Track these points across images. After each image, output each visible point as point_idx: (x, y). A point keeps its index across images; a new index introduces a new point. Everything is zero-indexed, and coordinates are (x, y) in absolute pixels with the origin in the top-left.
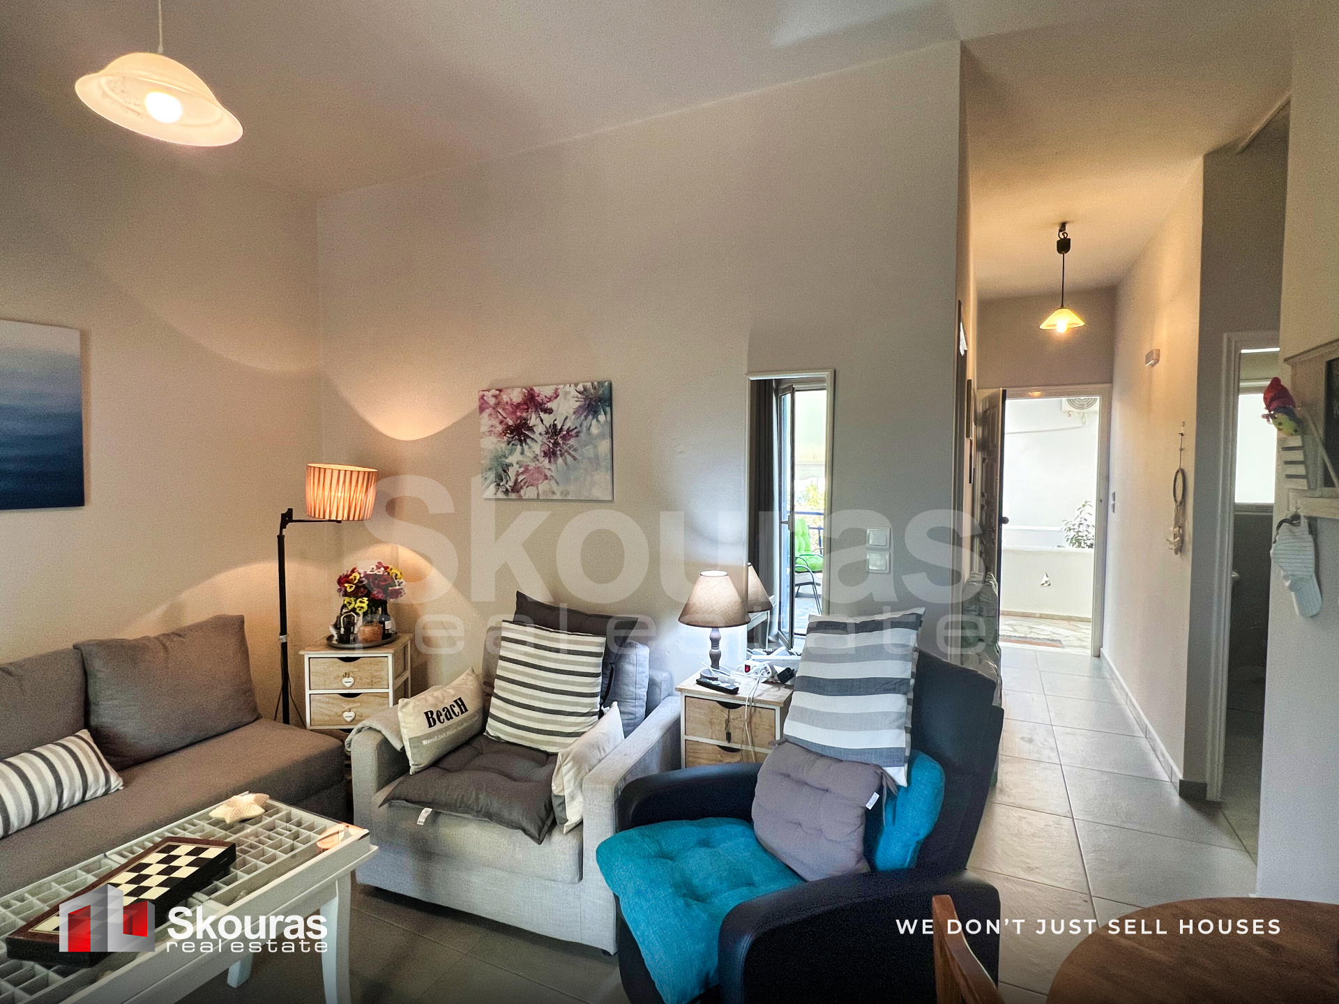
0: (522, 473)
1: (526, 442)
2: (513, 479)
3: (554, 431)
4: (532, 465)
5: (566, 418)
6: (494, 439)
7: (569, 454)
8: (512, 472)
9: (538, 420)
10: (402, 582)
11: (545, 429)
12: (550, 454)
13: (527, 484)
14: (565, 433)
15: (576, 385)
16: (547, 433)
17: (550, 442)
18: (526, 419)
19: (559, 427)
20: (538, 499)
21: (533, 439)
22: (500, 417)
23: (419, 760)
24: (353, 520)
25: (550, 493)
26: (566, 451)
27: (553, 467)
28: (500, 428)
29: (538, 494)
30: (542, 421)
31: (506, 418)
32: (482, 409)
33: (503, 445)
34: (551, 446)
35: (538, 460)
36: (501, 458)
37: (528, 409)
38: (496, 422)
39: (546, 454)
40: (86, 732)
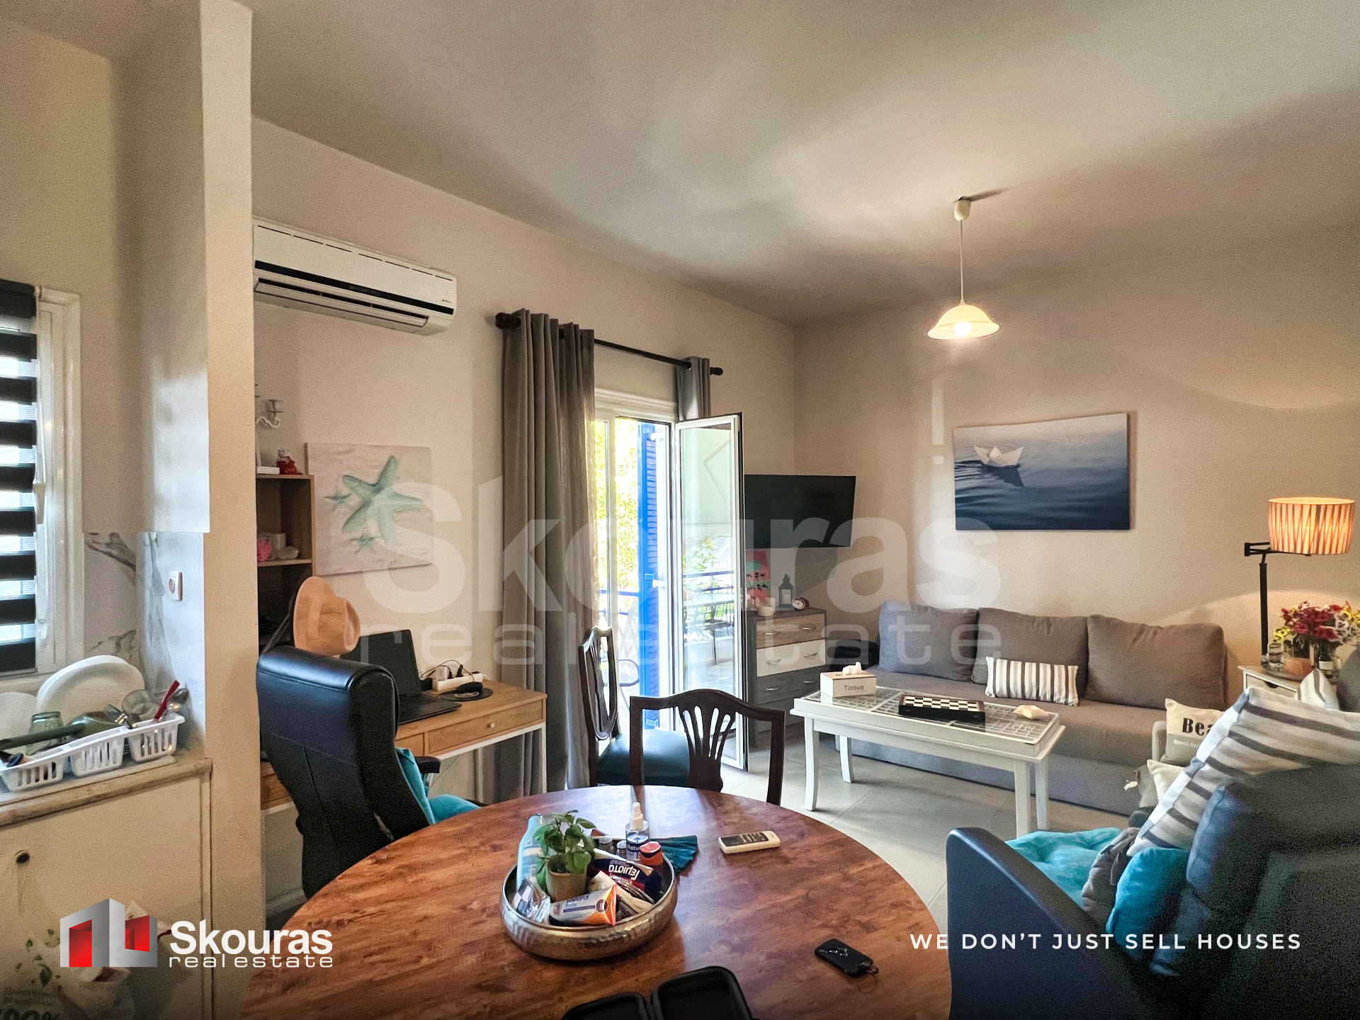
40: (1076, 667)
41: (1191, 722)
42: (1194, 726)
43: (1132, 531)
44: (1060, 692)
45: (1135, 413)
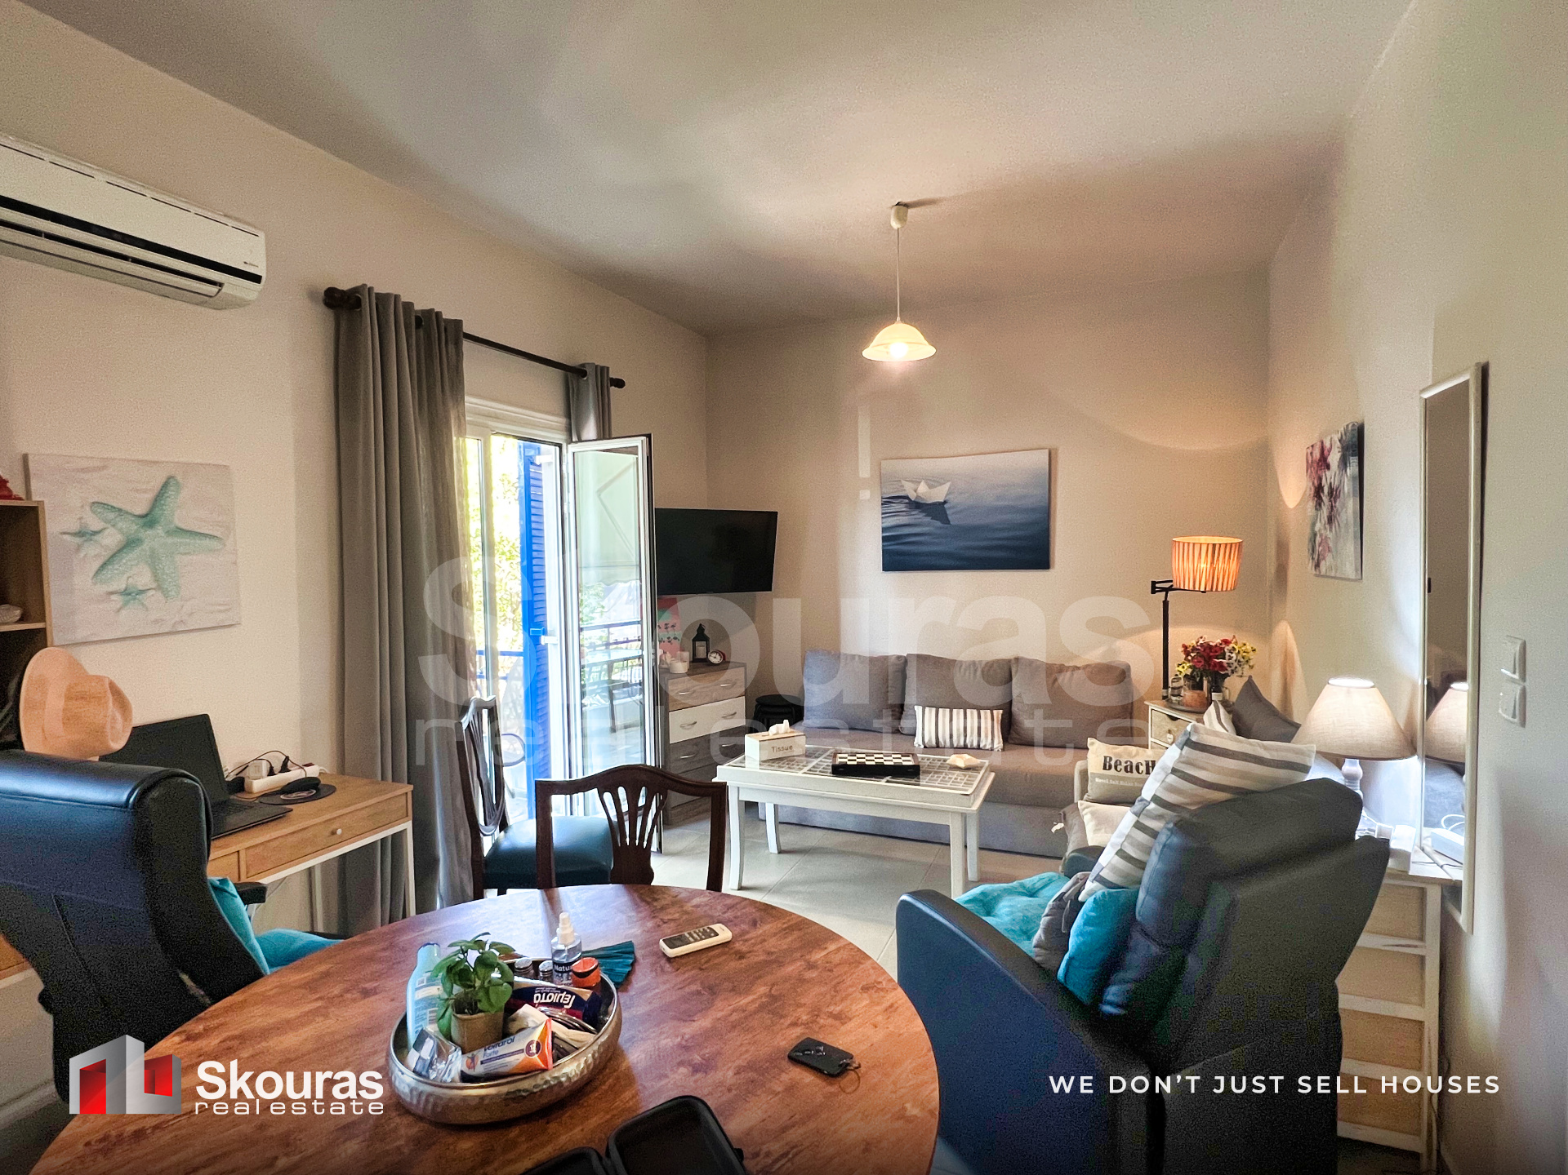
0: (1321, 544)
1: (1321, 506)
2: (1317, 551)
3: (1331, 490)
4: (1324, 534)
5: (1336, 474)
6: (1311, 504)
7: (1337, 519)
8: (1317, 543)
11: (1327, 490)
12: (1330, 520)
13: (1322, 557)
14: (1335, 492)
16: (1328, 494)
17: (1330, 505)
18: (1321, 479)
19: (1333, 486)
20: (1325, 576)
21: (1324, 502)
25: (1330, 569)
26: (1336, 516)
27: (1331, 535)
28: (1313, 491)
29: (1326, 571)
30: (1327, 479)
31: (1313, 479)
32: (1306, 470)
33: (1314, 511)
34: (1330, 510)
35: (1326, 527)
36: (1313, 525)
37: (1322, 466)
38: (1311, 484)
40: (1001, 711)
41: (1111, 759)
42: (1113, 763)
43: (1051, 570)
44: (986, 737)
45: (1057, 449)
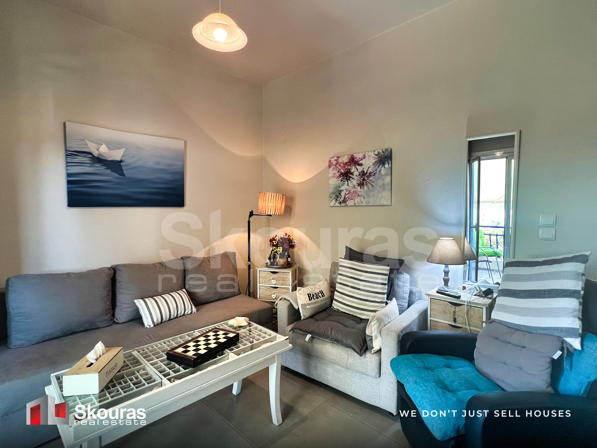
0: (348, 194)
1: (349, 180)
2: (343, 197)
3: (363, 174)
4: (352, 190)
5: (369, 167)
6: (335, 179)
7: (370, 184)
8: (343, 194)
9: (356, 169)
10: (295, 242)
11: (359, 173)
12: (361, 185)
13: (350, 199)
14: (368, 174)
15: (374, 151)
16: (360, 175)
17: (361, 179)
18: (350, 169)
19: (365, 172)
20: (355, 206)
21: (353, 178)
22: (338, 169)
23: (305, 314)
24: (277, 215)
25: (361, 203)
26: (369, 183)
27: (362, 190)
28: (338, 174)
29: (355, 204)
30: (357, 169)
31: (340, 170)
32: (330, 166)
33: (339, 182)
34: (361, 181)
35: (355, 188)
36: (338, 187)
37: (351, 165)
38: (335, 172)
39: (359, 185)
40: (185, 290)
43: (184, 207)
44: (188, 307)
